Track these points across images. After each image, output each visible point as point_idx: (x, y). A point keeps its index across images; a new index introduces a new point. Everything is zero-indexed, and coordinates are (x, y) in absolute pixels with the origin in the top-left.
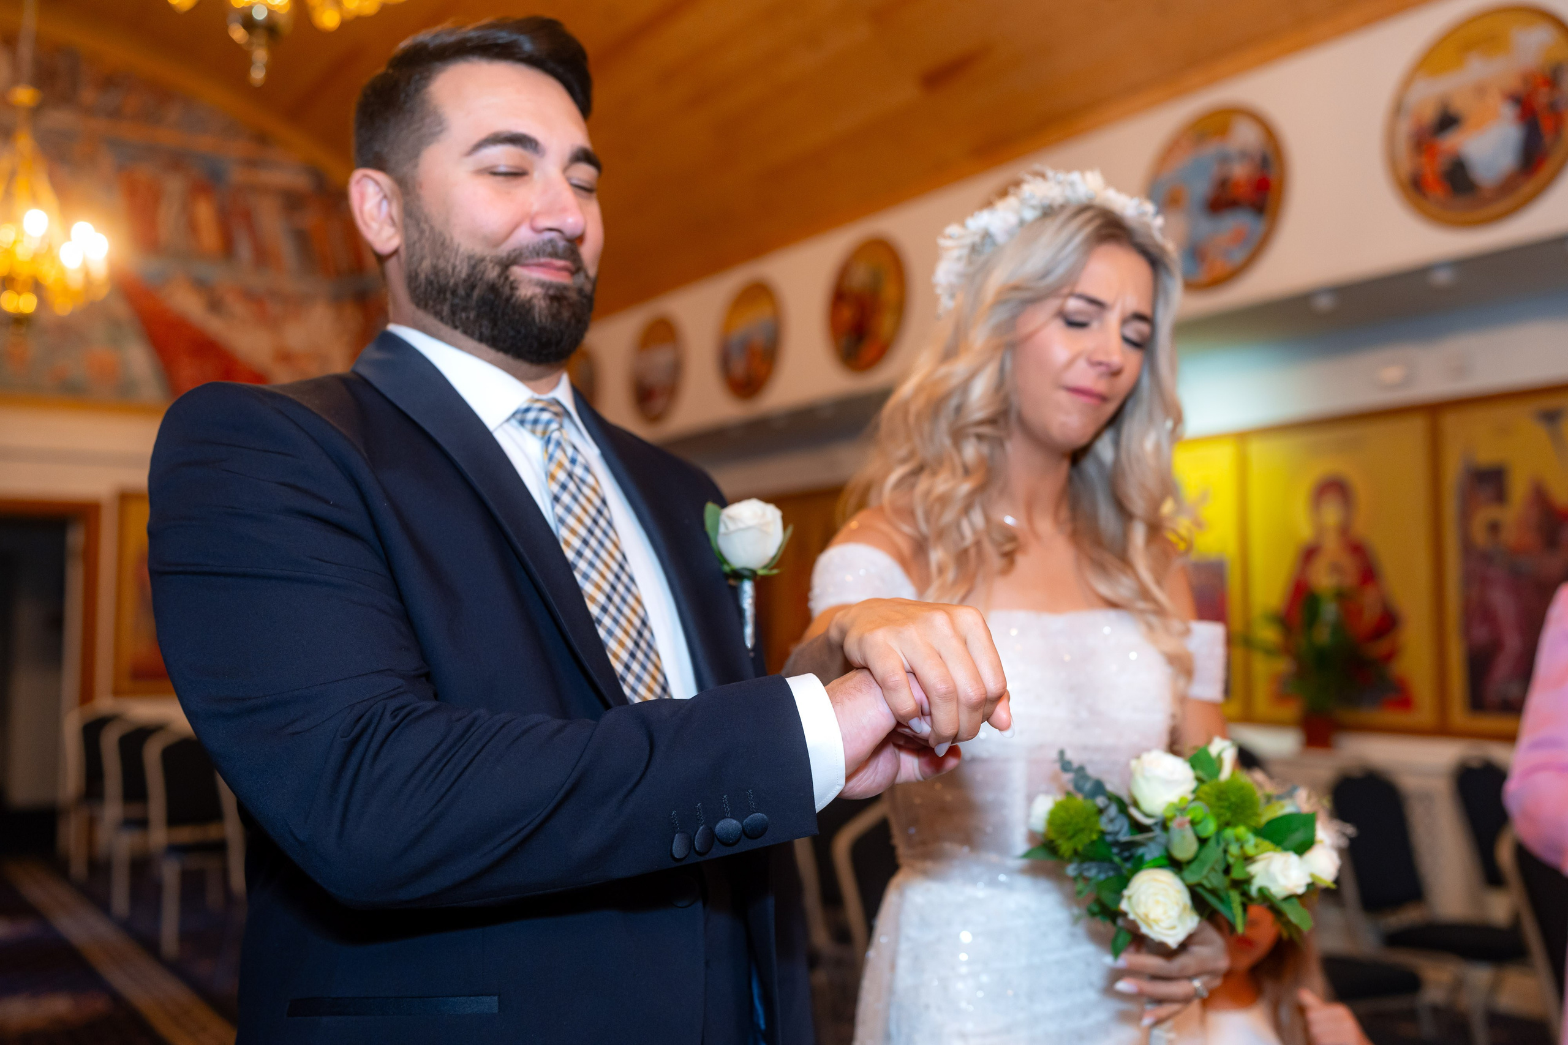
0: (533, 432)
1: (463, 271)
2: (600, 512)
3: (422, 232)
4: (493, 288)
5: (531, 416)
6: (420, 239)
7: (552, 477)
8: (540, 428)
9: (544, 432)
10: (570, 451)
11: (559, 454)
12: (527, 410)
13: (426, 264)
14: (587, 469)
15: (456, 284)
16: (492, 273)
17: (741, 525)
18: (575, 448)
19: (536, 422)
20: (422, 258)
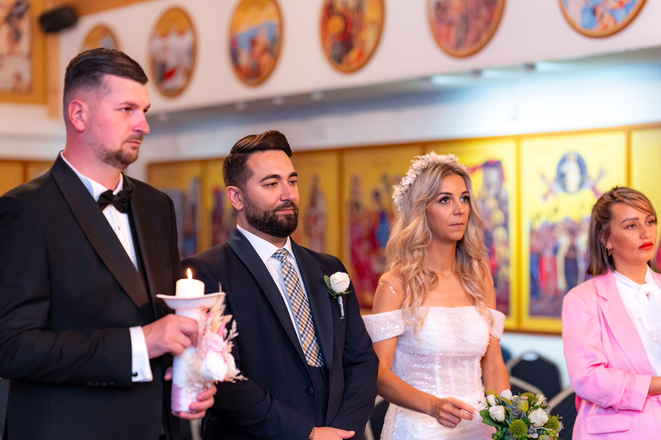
0: (278, 259)
1: (262, 215)
2: (297, 282)
3: (249, 204)
4: (271, 219)
5: (277, 255)
6: (249, 206)
7: (284, 273)
8: (280, 259)
9: (281, 260)
10: (289, 265)
11: (285, 266)
12: (276, 254)
13: (251, 213)
14: (294, 270)
15: (261, 219)
16: (271, 214)
17: (339, 281)
18: (291, 264)
19: (279, 257)
20: (250, 212)
